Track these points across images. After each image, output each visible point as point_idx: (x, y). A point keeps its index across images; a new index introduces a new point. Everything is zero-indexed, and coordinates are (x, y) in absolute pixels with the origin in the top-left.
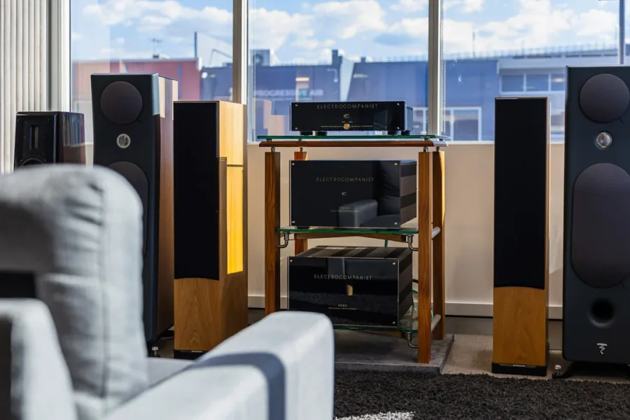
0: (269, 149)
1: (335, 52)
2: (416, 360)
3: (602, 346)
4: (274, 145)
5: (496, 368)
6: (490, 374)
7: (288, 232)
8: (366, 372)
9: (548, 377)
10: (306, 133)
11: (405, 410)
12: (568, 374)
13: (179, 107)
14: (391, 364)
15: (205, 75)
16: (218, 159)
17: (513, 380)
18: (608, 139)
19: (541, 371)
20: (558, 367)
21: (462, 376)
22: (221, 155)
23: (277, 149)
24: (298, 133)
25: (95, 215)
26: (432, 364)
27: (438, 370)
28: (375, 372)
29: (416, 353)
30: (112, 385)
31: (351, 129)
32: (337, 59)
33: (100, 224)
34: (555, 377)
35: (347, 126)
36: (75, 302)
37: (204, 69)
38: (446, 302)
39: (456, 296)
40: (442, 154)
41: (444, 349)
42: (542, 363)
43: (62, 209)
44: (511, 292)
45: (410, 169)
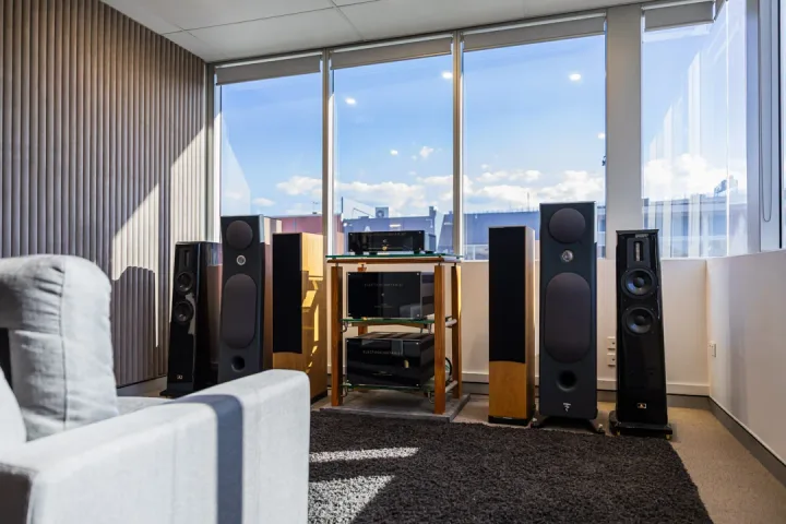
0: (334, 265)
1: (431, 208)
2: (433, 412)
3: (567, 405)
4: (338, 262)
5: (491, 420)
6: (486, 423)
7: (347, 321)
8: (398, 419)
9: (528, 427)
10: (359, 253)
11: (413, 446)
12: (542, 425)
13: (276, 238)
14: (416, 414)
15: (345, 225)
16: (301, 272)
17: (500, 428)
18: (571, 255)
19: (523, 422)
20: (534, 420)
21: (464, 424)
22: (304, 268)
23: (340, 265)
24: (353, 254)
25: (57, 289)
26: (445, 415)
27: (448, 419)
28: (404, 420)
29: (433, 407)
30: (70, 412)
31: (387, 250)
32: (433, 212)
33: (60, 295)
34: (532, 426)
35: (385, 248)
36: (37, 350)
37: (345, 221)
38: (463, 372)
39: (469, 369)
40: (459, 268)
41: (458, 405)
42: (524, 415)
43: (30, 283)
44: (500, 364)
45: (430, 278)
